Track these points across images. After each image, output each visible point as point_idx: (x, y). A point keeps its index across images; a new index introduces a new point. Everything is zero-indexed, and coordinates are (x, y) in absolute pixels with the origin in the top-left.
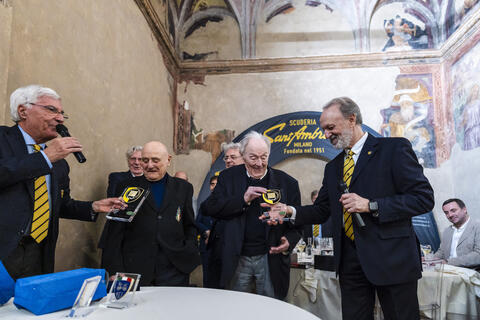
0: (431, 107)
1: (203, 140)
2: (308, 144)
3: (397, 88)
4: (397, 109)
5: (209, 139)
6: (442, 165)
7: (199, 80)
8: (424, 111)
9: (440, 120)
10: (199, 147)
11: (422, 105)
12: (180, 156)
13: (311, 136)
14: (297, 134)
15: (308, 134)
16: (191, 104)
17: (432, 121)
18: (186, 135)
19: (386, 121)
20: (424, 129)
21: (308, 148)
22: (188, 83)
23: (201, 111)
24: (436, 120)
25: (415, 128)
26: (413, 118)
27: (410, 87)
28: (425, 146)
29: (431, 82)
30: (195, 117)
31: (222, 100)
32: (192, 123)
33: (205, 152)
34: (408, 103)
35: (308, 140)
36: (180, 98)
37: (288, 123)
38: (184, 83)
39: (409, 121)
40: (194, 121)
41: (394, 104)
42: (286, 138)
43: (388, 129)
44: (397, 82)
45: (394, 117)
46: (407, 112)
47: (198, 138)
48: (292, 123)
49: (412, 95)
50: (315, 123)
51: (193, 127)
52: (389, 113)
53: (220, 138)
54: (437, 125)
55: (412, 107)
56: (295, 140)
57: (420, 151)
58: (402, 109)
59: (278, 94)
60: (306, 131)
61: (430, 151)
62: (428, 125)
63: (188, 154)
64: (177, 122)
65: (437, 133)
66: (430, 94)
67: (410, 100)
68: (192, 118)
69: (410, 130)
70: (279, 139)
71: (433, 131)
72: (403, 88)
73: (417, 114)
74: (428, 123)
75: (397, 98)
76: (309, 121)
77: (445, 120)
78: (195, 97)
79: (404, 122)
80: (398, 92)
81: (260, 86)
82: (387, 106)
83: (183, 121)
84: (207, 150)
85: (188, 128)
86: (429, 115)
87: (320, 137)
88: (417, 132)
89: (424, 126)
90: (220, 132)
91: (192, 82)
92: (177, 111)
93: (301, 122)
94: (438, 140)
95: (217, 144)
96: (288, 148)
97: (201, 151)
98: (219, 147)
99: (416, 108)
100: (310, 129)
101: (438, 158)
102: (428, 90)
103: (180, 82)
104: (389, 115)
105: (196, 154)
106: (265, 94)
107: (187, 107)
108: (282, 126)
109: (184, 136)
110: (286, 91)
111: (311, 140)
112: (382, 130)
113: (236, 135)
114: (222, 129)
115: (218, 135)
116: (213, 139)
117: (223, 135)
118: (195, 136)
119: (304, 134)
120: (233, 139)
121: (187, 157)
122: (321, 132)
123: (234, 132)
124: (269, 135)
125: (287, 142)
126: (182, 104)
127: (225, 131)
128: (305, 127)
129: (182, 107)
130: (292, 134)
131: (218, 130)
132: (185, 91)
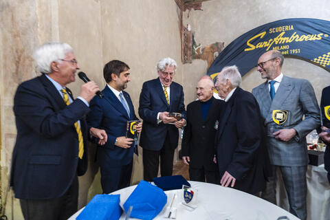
1: (201, 52)
2: (285, 47)
5: (205, 50)
7: (198, 7)
10: (198, 57)
12: (187, 65)
13: (288, 40)
14: (275, 39)
15: (285, 38)
16: (192, 26)
18: (190, 49)
21: (286, 50)
22: (190, 10)
23: (199, 30)
30: (195, 35)
31: (215, 20)
32: (193, 40)
33: (203, 61)
35: (285, 44)
36: (185, 24)
37: (267, 31)
38: (187, 11)
42: (266, 44)
47: (198, 51)
48: (272, 31)
50: (292, 28)
51: (194, 43)
53: (213, 49)
56: (274, 45)
59: (260, 7)
60: (283, 36)
63: (191, 63)
64: (183, 40)
68: (193, 37)
70: (260, 45)
76: (287, 28)
78: (195, 20)
83: (187, 39)
84: (204, 59)
85: (191, 45)
87: (297, 40)
90: (214, 44)
91: (192, 9)
92: (183, 33)
93: (278, 30)
95: (211, 54)
97: (201, 60)
98: (213, 56)
100: (288, 34)
103: (185, 11)
105: (196, 62)
106: (248, 10)
107: (189, 29)
108: (265, 33)
109: (188, 50)
111: (288, 44)
113: (225, 46)
114: (214, 42)
115: (212, 47)
116: (208, 51)
117: (216, 46)
118: (196, 49)
119: (282, 39)
120: (223, 49)
121: (191, 65)
122: (297, 36)
123: (223, 43)
124: (251, 43)
125: (267, 47)
126: (186, 27)
127: (217, 44)
128: (283, 33)
129: (186, 29)
130: (271, 40)
131: (211, 43)
132: (188, 16)
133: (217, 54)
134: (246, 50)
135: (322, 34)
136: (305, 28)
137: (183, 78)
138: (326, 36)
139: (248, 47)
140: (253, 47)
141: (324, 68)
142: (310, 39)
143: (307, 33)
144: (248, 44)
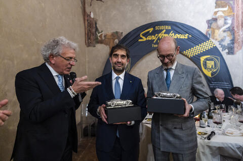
0: (233, 19)
1: (103, 38)
3: (216, 8)
4: (215, 20)
5: (107, 37)
6: (237, 53)
8: (229, 21)
9: (238, 27)
10: (101, 42)
11: (229, 18)
12: (89, 47)
14: (159, 35)
15: (166, 35)
16: (94, 15)
17: (233, 27)
18: (93, 35)
19: (209, 27)
20: (229, 32)
23: (101, 18)
24: (235, 27)
25: (224, 31)
26: (224, 26)
27: (223, 7)
28: (229, 42)
29: (234, 4)
30: (98, 23)
31: (114, 12)
32: (96, 27)
33: (105, 46)
34: (221, 16)
36: (88, 10)
37: (154, 28)
39: (221, 27)
40: (97, 25)
41: (214, 17)
42: (153, 37)
43: (210, 32)
44: (216, 3)
45: (214, 25)
46: (221, 22)
48: (157, 28)
49: (224, 12)
50: (170, 28)
51: (97, 29)
52: (210, 22)
53: (114, 36)
54: (236, 30)
55: (223, 19)
56: (159, 39)
57: (226, 45)
58: (218, 20)
59: (148, 9)
60: (165, 33)
61: (232, 45)
62: (231, 30)
63: (95, 46)
64: (86, 25)
65: (236, 35)
66: (233, 11)
67: (223, 14)
68: (96, 24)
69: (222, 33)
70: (149, 38)
71: (234, 34)
72: (219, 7)
73: (226, 23)
74: (231, 29)
75: (216, 13)
76: (167, 27)
77: (240, 27)
78: (97, 10)
79: (219, 28)
80: (217, 10)
81: (137, 3)
82: (210, 18)
83: (90, 25)
84: (106, 44)
85: (94, 30)
86: (232, 24)
88: (225, 34)
89: (229, 31)
90: (114, 33)
92: (86, 18)
93: (162, 27)
94: (236, 39)
95: (112, 40)
96: (155, 44)
97: (103, 45)
98: (114, 42)
99: (225, 19)
100: (168, 32)
101: (235, 49)
102: (232, 9)
104: (211, 24)
105: (99, 46)
106: (140, 9)
107: (92, 16)
108: (151, 30)
109: (92, 35)
110: (153, 7)
112: (207, 33)
113: (124, 35)
114: (115, 31)
116: (109, 37)
117: (115, 35)
118: (99, 35)
119: (164, 35)
120: (122, 37)
121: (94, 48)
122: (173, 34)
123: (122, 33)
124: (143, 35)
125: (154, 40)
126: (89, 14)
127: (117, 32)
128: (164, 31)
129: (89, 16)
130: (157, 35)
131: (112, 32)
132: (91, 5)
133: (117, 41)
134: (140, 40)
135: (188, 35)
136: (178, 29)
137: (87, 59)
138: (190, 36)
139: (141, 38)
140: (144, 39)
141: (189, 59)
142: (181, 38)
143: (179, 33)
144: (141, 36)
